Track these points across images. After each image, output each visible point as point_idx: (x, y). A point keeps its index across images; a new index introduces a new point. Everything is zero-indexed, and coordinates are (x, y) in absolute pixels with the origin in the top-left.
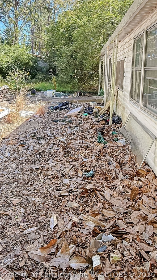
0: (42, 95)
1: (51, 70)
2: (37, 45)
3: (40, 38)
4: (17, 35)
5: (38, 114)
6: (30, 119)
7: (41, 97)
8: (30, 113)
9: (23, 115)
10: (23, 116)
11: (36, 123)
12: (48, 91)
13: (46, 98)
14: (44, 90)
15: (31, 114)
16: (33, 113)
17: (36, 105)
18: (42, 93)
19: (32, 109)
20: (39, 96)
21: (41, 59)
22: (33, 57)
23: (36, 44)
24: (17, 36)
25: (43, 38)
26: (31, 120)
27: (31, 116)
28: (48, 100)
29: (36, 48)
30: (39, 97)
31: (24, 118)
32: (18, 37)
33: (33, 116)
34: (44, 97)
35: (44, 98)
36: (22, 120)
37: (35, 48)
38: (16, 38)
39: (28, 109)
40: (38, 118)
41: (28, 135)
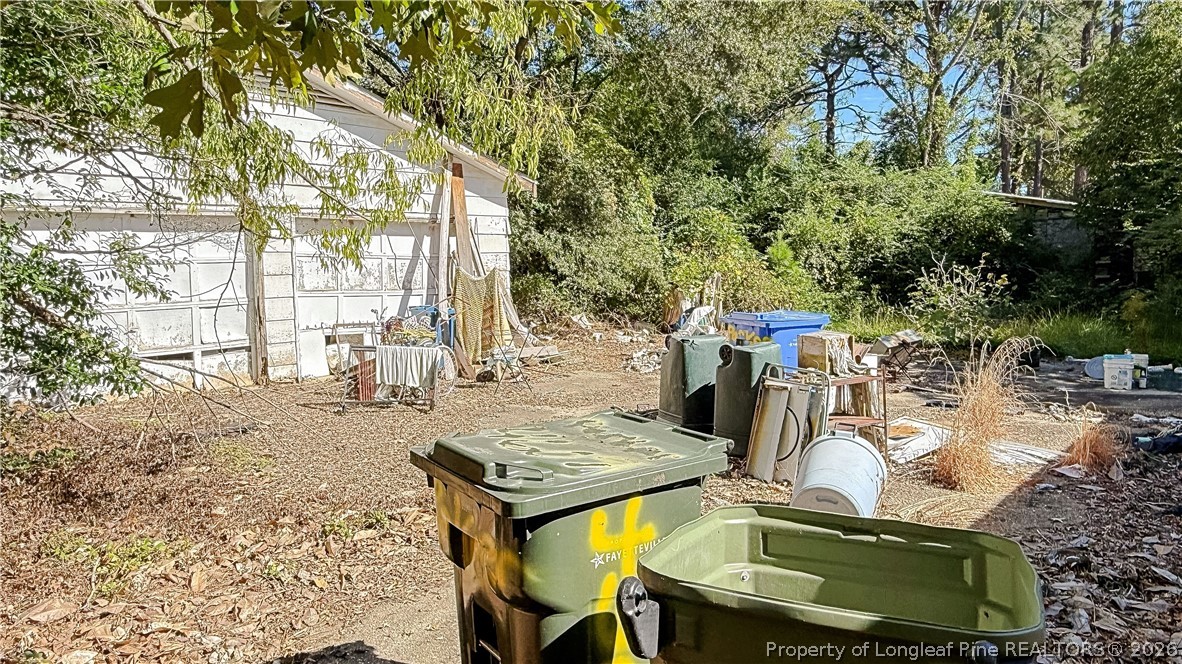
0: (1071, 374)
1: (1105, 260)
2: (1024, 154)
3: (1043, 126)
4: (940, 126)
5: (1077, 466)
6: (1040, 482)
7: (1070, 386)
8: (1033, 453)
9: (1005, 458)
10: (1003, 467)
11: (1075, 503)
12: (1106, 361)
13: (1098, 389)
14: (1079, 353)
15: (1039, 461)
16: (1050, 457)
17: (1053, 419)
18: (1070, 367)
19: (1040, 436)
20: (1058, 378)
21: (1053, 216)
22: (1015, 209)
23: (1018, 153)
24: (939, 130)
25: (1059, 124)
26: (1046, 488)
27: (1042, 470)
28: (1112, 401)
29: (1020, 170)
30: (1061, 385)
31: (1010, 473)
32: (943, 135)
33: (1050, 471)
34: (1082, 386)
35: (1087, 390)
36: (1002, 480)
37: (1016, 170)
38: (937, 137)
39: (1019, 433)
40: (1082, 482)
41: (1051, 558)
